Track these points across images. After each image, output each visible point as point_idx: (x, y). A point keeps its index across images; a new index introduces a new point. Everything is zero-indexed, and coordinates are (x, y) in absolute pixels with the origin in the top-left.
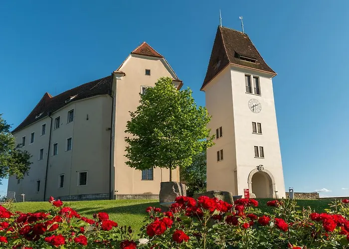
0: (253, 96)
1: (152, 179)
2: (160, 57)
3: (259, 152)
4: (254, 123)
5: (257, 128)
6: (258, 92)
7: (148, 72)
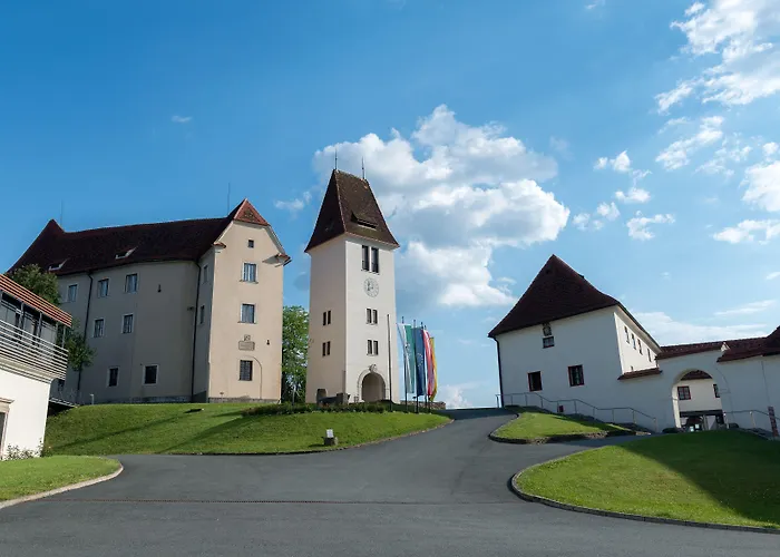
0: (370, 275)
1: (251, 379)
2: (266, 225)
3: (373, 347)
4: (369, 310)
5: (372, 316)
6: (376, 269)
7: (251, 243)
